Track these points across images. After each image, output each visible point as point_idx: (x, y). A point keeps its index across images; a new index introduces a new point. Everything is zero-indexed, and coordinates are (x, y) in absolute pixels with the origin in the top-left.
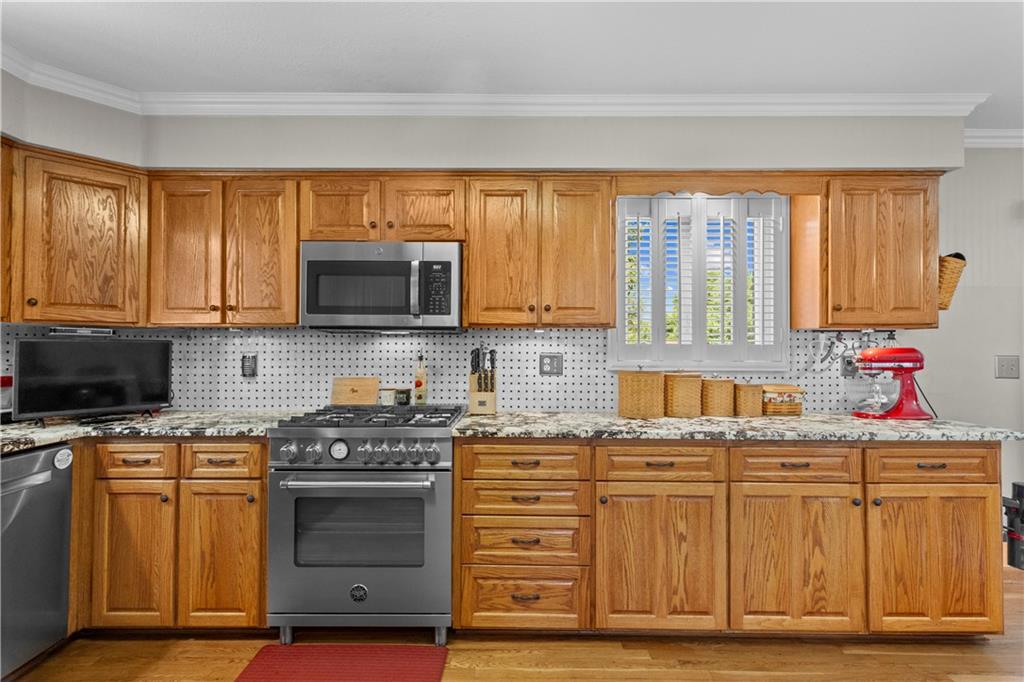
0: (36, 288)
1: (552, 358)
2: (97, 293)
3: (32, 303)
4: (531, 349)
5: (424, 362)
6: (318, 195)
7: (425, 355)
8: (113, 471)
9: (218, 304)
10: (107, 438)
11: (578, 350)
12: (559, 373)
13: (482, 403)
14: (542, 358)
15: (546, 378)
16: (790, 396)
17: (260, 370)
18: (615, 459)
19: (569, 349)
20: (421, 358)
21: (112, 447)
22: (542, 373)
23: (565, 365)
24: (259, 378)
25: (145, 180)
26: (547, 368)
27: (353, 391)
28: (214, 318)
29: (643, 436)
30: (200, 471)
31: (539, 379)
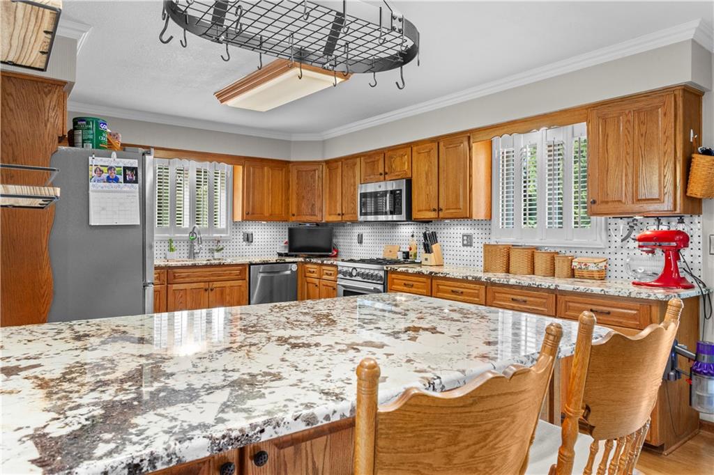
0: (294, 211)
1: (467, 236)
2: (310, 211)
3: (294, 215)
4: (459, 231)
5: (415, 238)
6: (366, 163)
7: (415, 234)
8: (308, 274)
9: (340, 212)
10: (306, 263)
11: (480, 231)
12: (471, 246)
13: (426, 259)
14: (463, 236)
15: (465, 247)
16: (585, 265)
17: (364, 241)
18: (440, 287)
19: (476, 231)
20: (413, 236)
21: (308, 266)
22: (464, 245)
23: (474, 240)
24: (363, 244)
25: (324, 164)
26: (465, 242)
27: (390, 251)
28: (339, 218)
29: (447, 276)
30: (325, 277)
31: (462, 248)
